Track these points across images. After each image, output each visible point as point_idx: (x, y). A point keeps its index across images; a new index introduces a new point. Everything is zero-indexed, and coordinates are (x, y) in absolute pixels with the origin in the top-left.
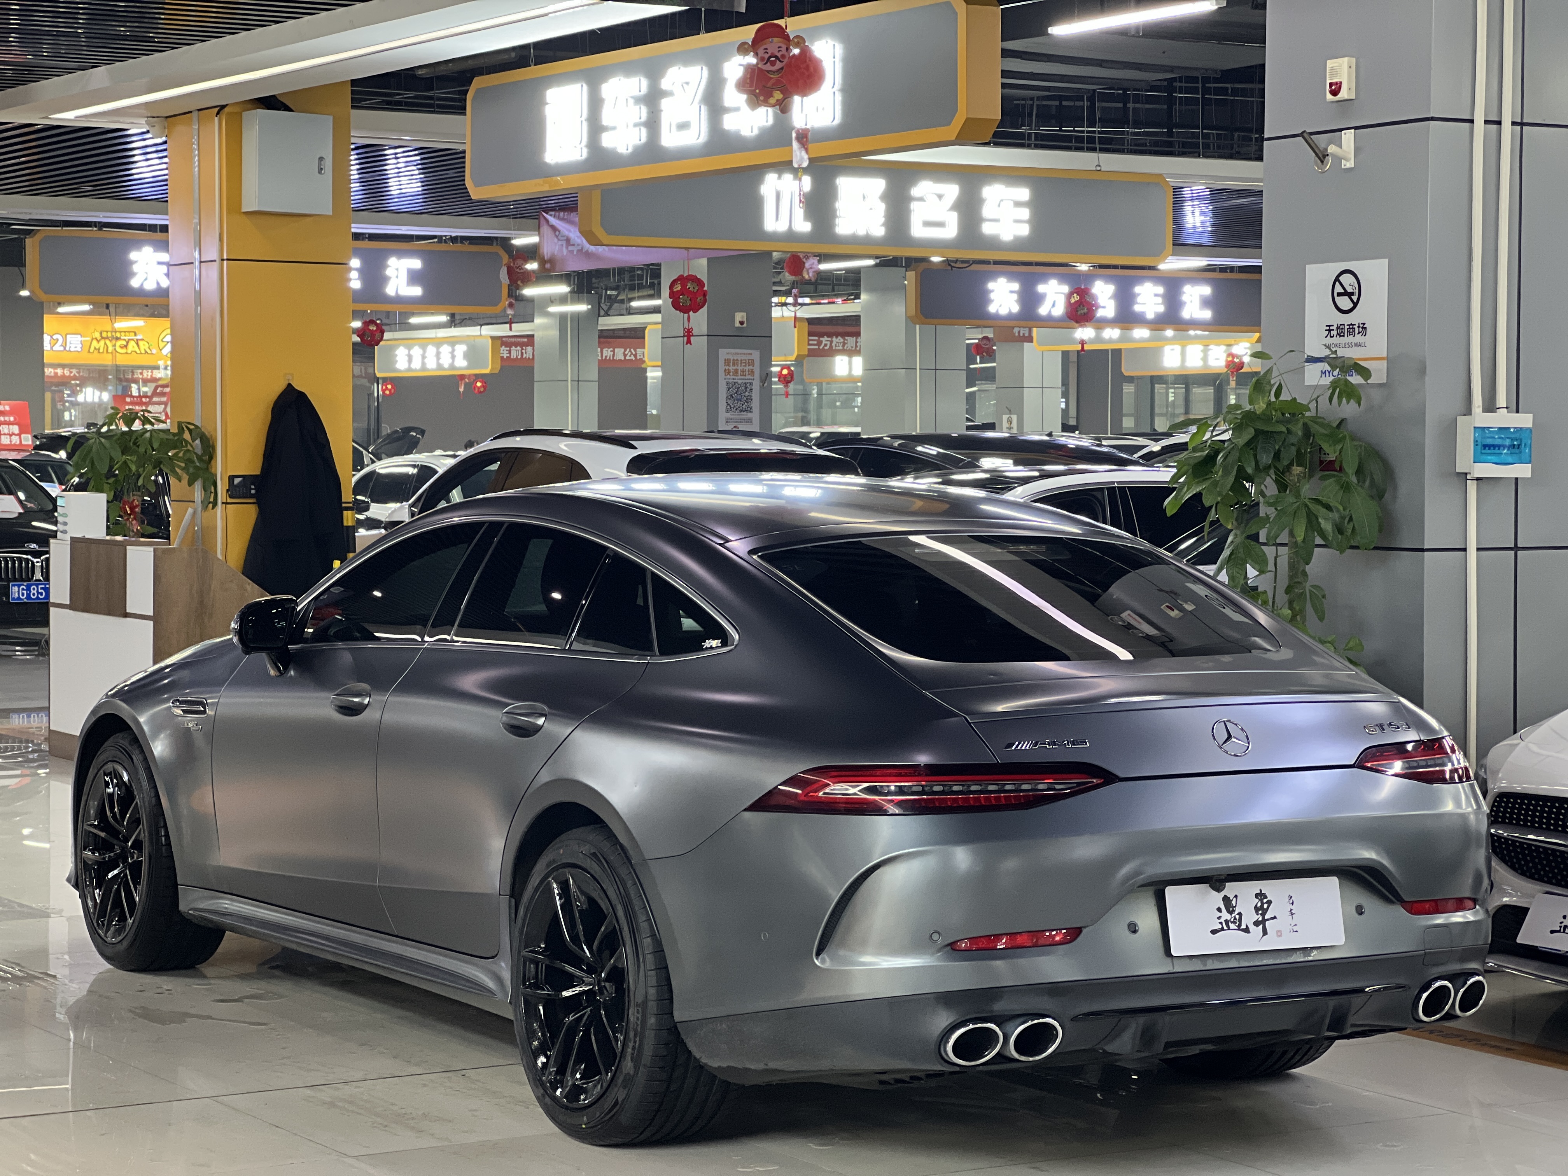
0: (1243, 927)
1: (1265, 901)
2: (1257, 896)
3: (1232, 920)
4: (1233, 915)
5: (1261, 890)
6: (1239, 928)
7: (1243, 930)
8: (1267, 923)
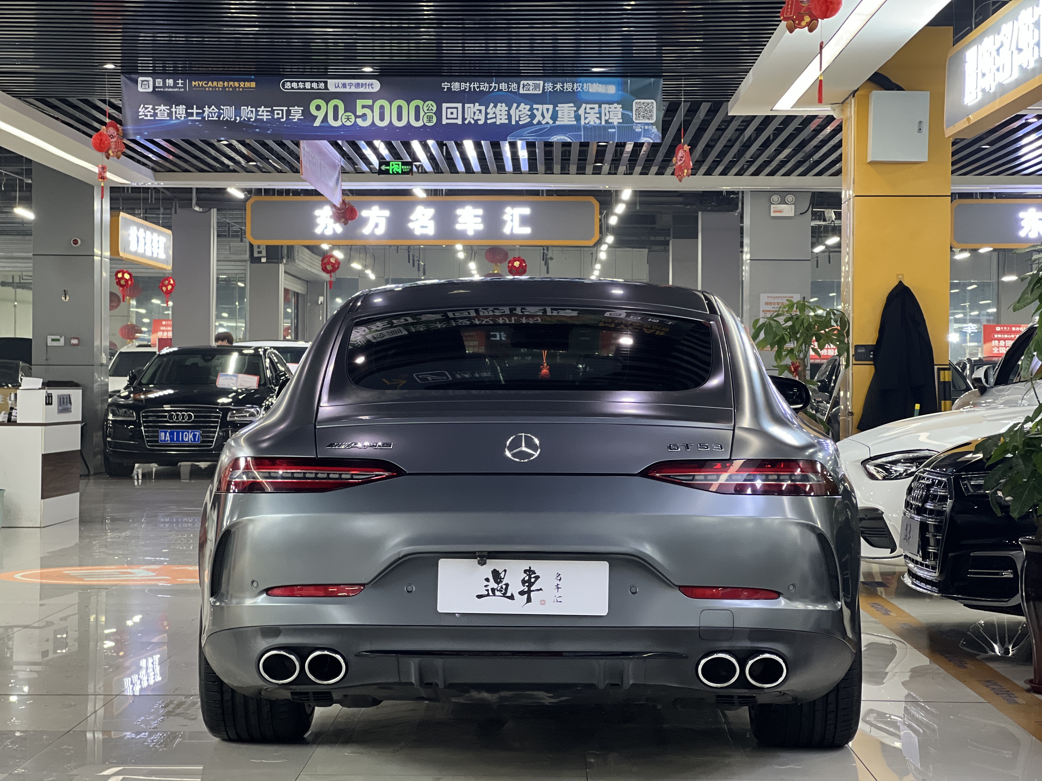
0: (509, 594)
1: (533, 576)
2: (525, 571)
3: (499, 589)
4: (500, 585)
5: (530, 568)
6: (504, 595)
7: (508, 597)
8: (532, 593)
